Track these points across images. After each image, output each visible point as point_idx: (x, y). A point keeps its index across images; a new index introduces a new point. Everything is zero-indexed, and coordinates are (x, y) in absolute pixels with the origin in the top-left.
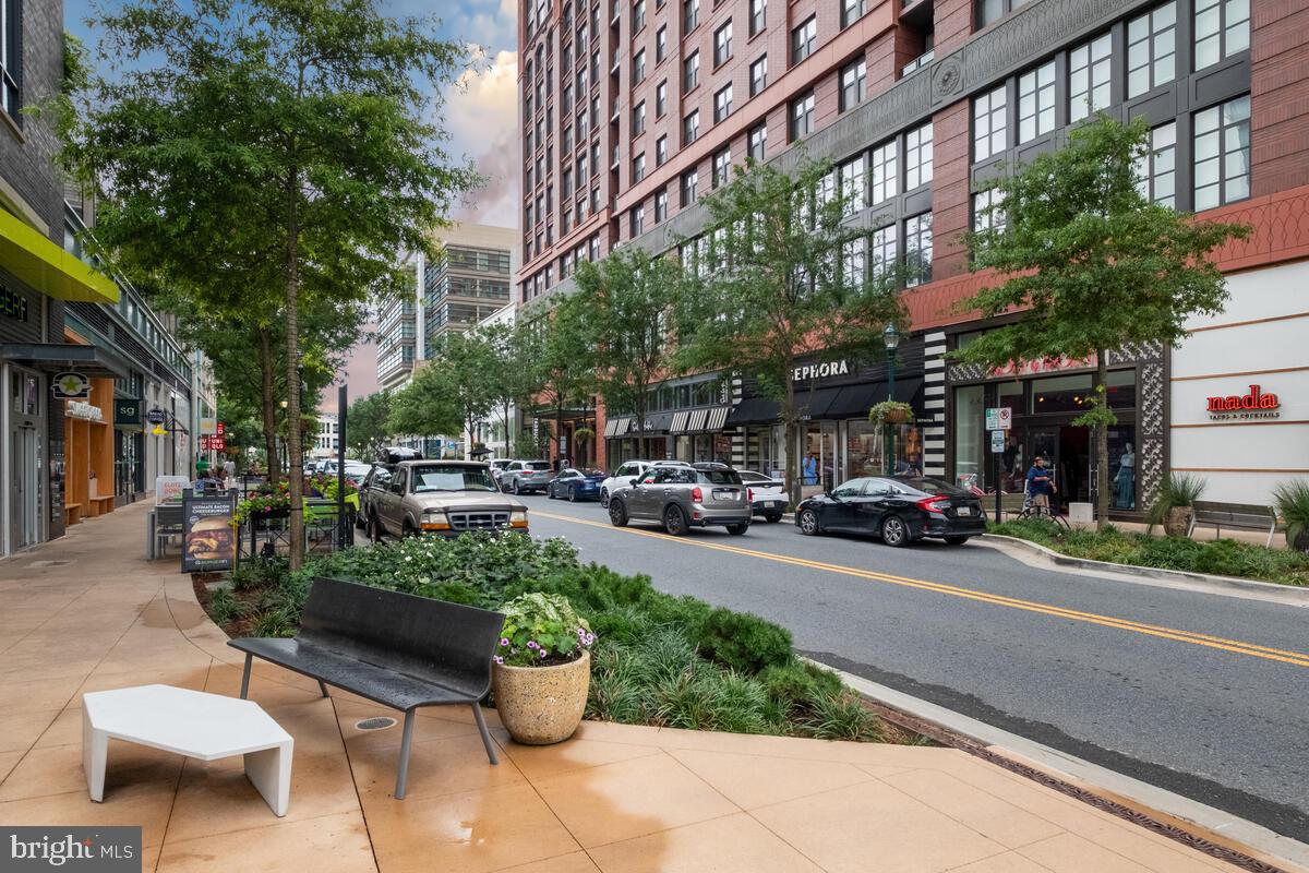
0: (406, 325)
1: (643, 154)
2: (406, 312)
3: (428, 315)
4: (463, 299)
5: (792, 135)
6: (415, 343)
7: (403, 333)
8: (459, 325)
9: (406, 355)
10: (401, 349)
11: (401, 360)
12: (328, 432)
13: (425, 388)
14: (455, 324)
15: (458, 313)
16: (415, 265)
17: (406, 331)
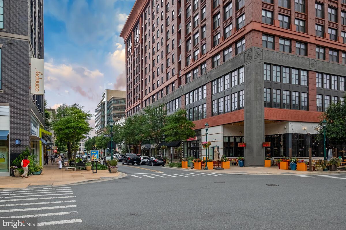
0: (103, 118)
1: (169, 72)
2: (103, 115)
3: (108, 115)
4: (117, 112)
5: (213, 66)
6: (105, 123)
7: (102, 120)
8: (116, 119)
9: (103, 126)
10: (101, 124)
11: (101, 127)
12: (82, 146)
13: (103, 138)
14: (115, 118)
15: (116, 115)
16: (105, 101)
17: (103, 120)
